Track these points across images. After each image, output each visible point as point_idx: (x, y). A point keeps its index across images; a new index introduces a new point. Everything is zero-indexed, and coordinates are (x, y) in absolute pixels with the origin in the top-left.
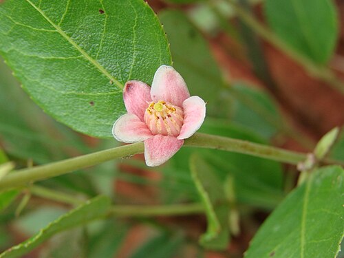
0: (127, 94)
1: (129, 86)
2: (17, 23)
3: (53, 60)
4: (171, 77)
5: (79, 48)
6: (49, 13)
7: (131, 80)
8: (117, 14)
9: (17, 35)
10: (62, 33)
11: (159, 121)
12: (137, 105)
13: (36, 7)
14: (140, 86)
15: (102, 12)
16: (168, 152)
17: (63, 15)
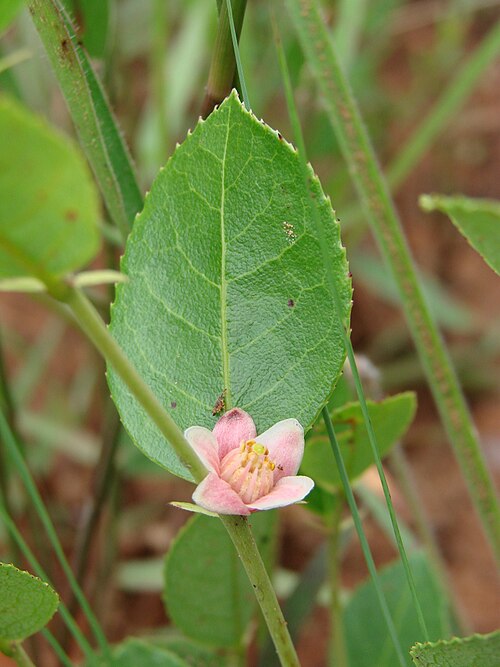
0: (225, 420)
1: (235, 413)
2: (179, 248)
3: (179, 322)
4: (292, 441)
5: (224, 326)
6: (232, 259)
7: (244, 409)
8: (305, 320)
9: (164, 262)
10: (224, 295)
11: (242, 470)
12: (228, 440)
13: (223, 240)
14: (247, 423)
15: (291, 303)
16: (226, 505)
17: (245, 274)
